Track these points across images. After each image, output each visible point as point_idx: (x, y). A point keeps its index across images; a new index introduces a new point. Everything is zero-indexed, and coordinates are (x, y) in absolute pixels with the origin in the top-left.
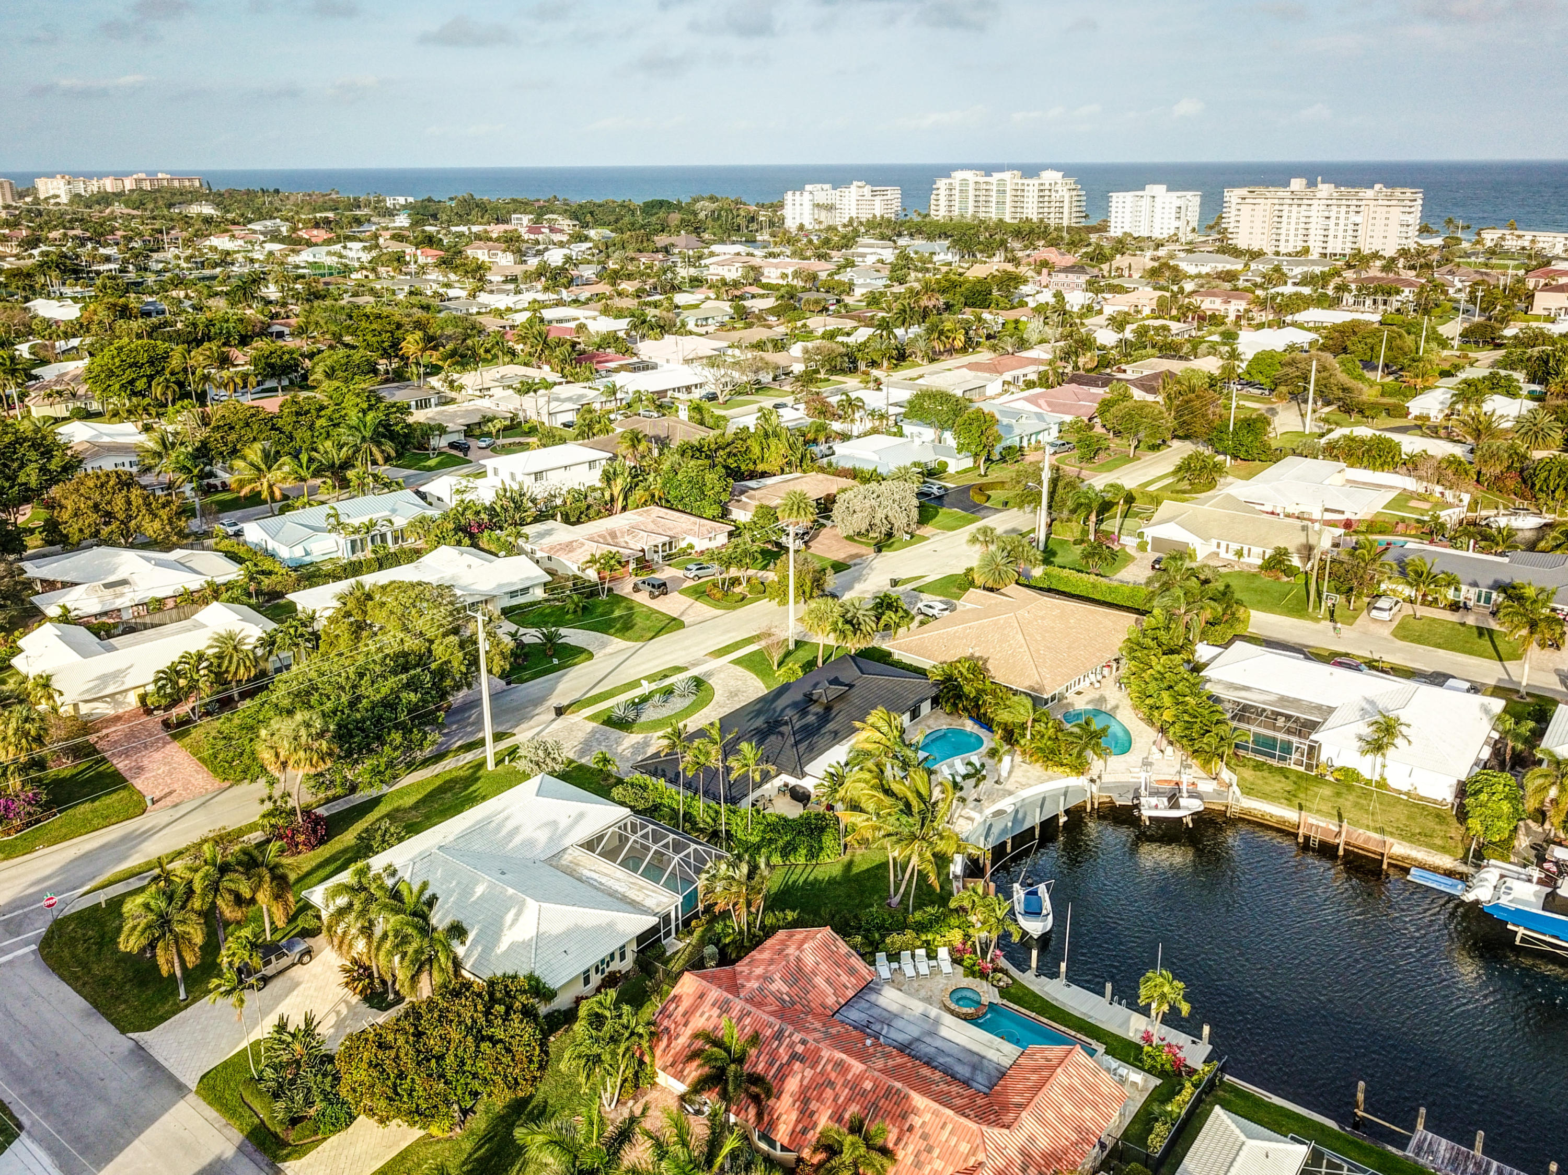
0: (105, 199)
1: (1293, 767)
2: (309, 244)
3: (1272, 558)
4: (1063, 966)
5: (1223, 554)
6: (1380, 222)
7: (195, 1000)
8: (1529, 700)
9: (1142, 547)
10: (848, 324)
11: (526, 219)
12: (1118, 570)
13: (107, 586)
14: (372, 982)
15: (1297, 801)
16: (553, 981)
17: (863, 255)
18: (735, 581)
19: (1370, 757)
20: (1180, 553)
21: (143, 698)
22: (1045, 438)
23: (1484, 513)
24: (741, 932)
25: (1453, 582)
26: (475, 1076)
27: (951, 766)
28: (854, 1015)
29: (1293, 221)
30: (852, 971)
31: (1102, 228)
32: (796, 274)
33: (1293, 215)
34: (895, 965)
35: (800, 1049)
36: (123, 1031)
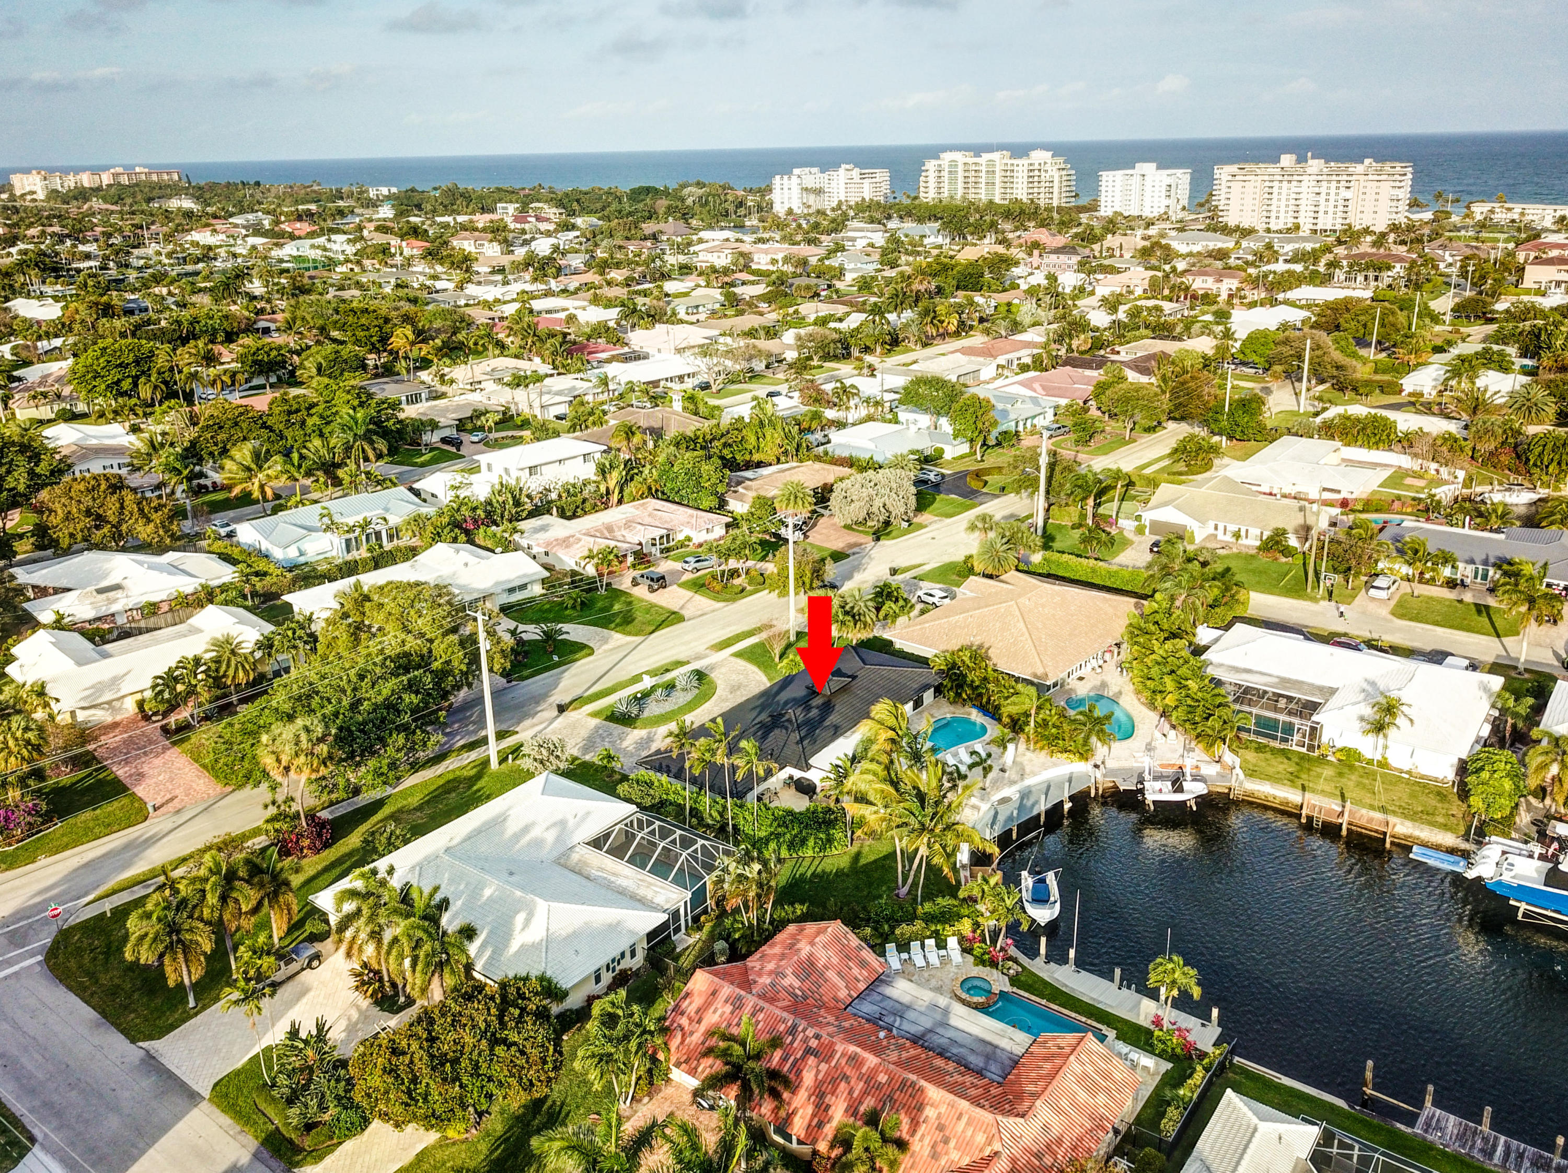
0: (82, 194)
1: (1295, 748)
2: (293, 237)
3: (1271, 538)
4: (1072, 953)
5: (1221, 536)
6: (1370, 197)
7: (204, 1008)
8: (1527, 676)
9: (1140, 531)
10: (841, 310)
11: (512, 208)
12: (1116, 554)
13: (100, 591)
14: (382, 986)
15: (1300, 782)
16: (565, 983)
17: (853, 240)
18: (734, 573)
19: (1371, 738)
20: (1179, 535)
21: (141, 704)
22: (1040, 422)
23: (1479, 489)
24: (751, 926)
25: (1447, 559)
26: (490, 1079)
27: (955, 755)
28: (867, 1008)
29: (1284, 197)
30: (863, 964)
31: (1093, 207)
32: (786, 260)
33: (1284, 192)
34: (905, 956)
35: (814, 1043)
36: (133, 1041)
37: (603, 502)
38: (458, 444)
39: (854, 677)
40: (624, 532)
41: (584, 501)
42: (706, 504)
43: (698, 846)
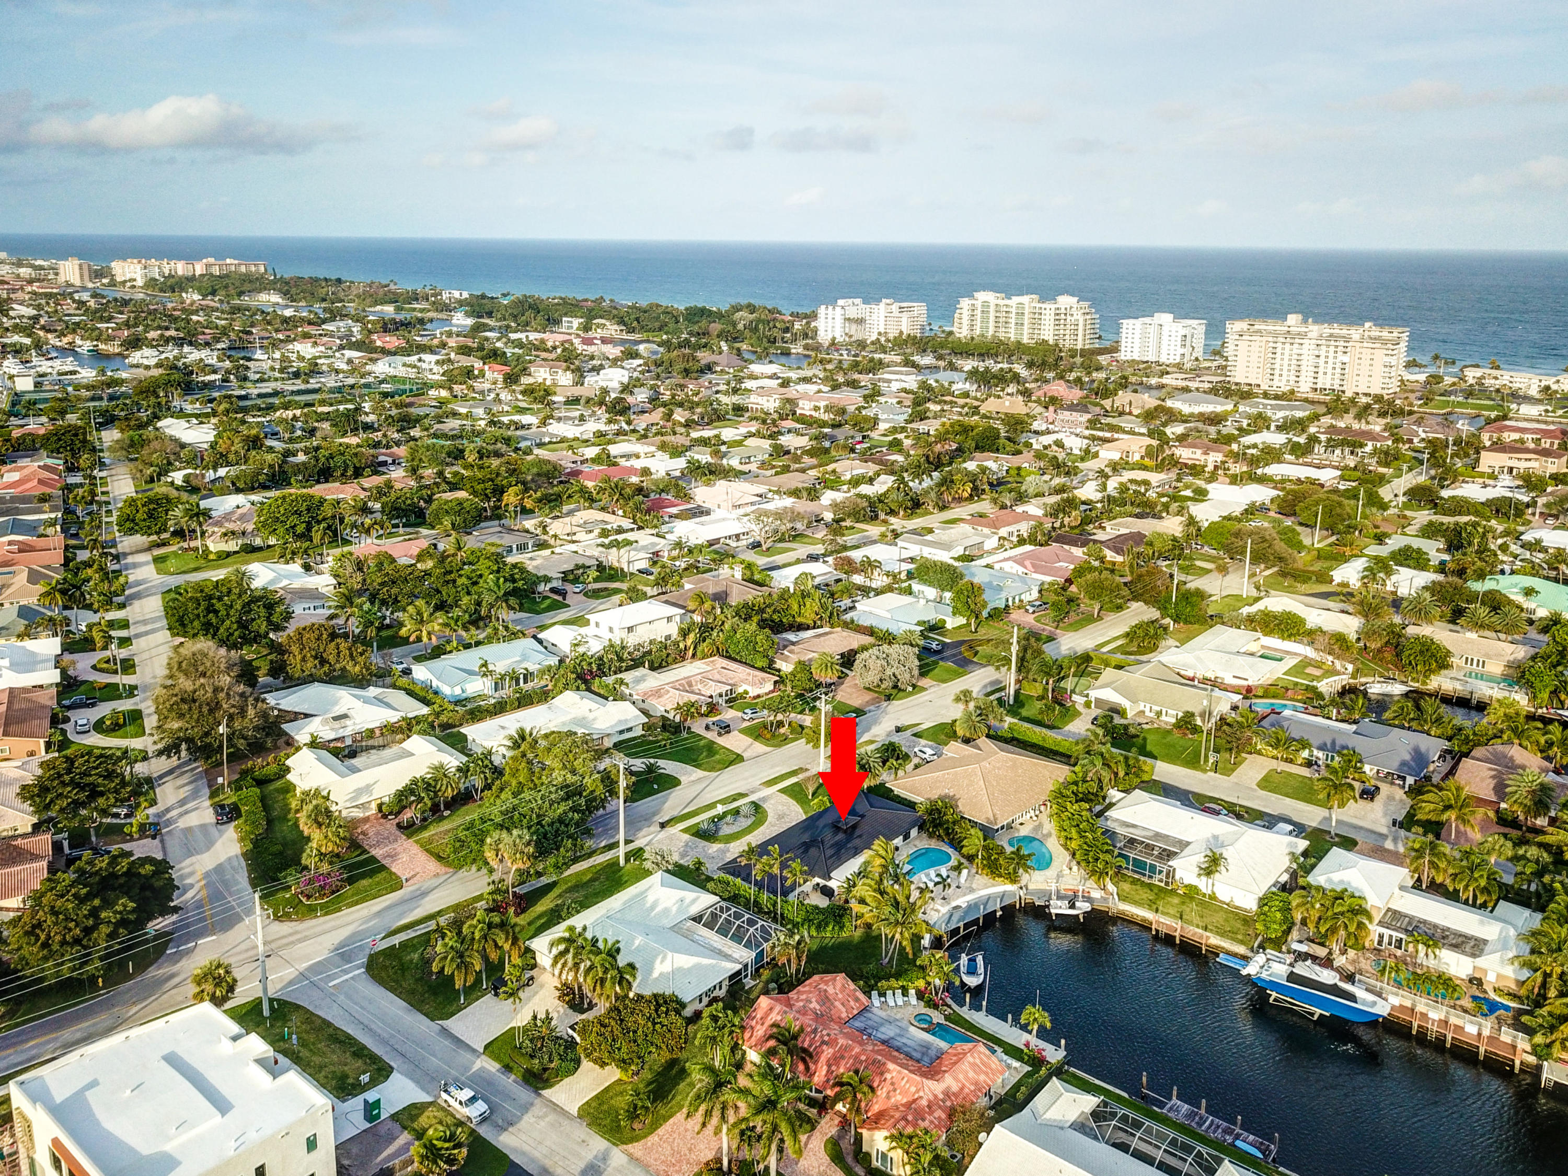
1: (1157, 883)
2: (385, 352)
3: (1182, 719)
4: (984, 1003)
5: (1148, 713)
7: (469, 1005)
8: (1337, 839)
9: (1088, 705)
10: (870, 469)
11: (576, 322)
12: (1067, 723)
14: (574, 998)
15: (1155, 907)
16: (686, 998)
17: (889, 381)
18: (780, 724)
19: (1204, 878)
20: (1117, 711)
21: (380, 807)
22: (1026, 598)
23: (1363, 680)
24: (791, 976)
25: (1304, 744)
26: (652, 1044)
27: (927, 875)
28: (857, 1024)
29: (1286, 357)
30: (857, 1000)
31: (1114, 349)
32: (828, 409)
33: (1287, 352)
34: (883, 999)
35: (826, 1038)
36: (432, 1020)
37: (681, 656)
38: (563, 594)
39: (862, 816)
40: (699, 686)
41: (668, 655)
42: (759, 664)
43: (759, 925)
